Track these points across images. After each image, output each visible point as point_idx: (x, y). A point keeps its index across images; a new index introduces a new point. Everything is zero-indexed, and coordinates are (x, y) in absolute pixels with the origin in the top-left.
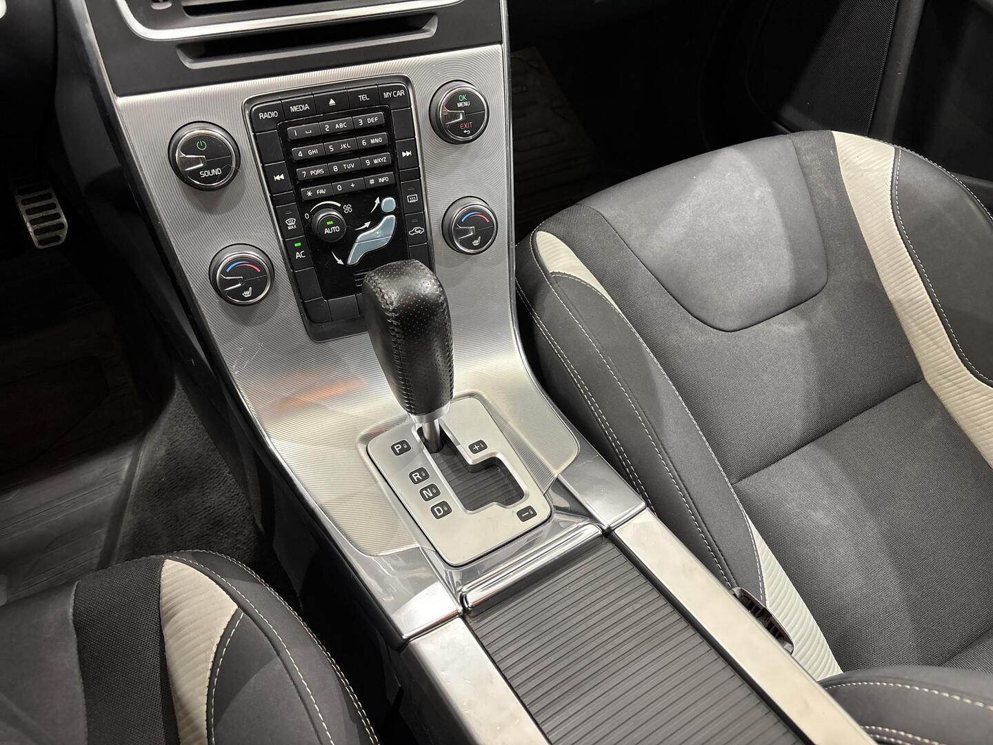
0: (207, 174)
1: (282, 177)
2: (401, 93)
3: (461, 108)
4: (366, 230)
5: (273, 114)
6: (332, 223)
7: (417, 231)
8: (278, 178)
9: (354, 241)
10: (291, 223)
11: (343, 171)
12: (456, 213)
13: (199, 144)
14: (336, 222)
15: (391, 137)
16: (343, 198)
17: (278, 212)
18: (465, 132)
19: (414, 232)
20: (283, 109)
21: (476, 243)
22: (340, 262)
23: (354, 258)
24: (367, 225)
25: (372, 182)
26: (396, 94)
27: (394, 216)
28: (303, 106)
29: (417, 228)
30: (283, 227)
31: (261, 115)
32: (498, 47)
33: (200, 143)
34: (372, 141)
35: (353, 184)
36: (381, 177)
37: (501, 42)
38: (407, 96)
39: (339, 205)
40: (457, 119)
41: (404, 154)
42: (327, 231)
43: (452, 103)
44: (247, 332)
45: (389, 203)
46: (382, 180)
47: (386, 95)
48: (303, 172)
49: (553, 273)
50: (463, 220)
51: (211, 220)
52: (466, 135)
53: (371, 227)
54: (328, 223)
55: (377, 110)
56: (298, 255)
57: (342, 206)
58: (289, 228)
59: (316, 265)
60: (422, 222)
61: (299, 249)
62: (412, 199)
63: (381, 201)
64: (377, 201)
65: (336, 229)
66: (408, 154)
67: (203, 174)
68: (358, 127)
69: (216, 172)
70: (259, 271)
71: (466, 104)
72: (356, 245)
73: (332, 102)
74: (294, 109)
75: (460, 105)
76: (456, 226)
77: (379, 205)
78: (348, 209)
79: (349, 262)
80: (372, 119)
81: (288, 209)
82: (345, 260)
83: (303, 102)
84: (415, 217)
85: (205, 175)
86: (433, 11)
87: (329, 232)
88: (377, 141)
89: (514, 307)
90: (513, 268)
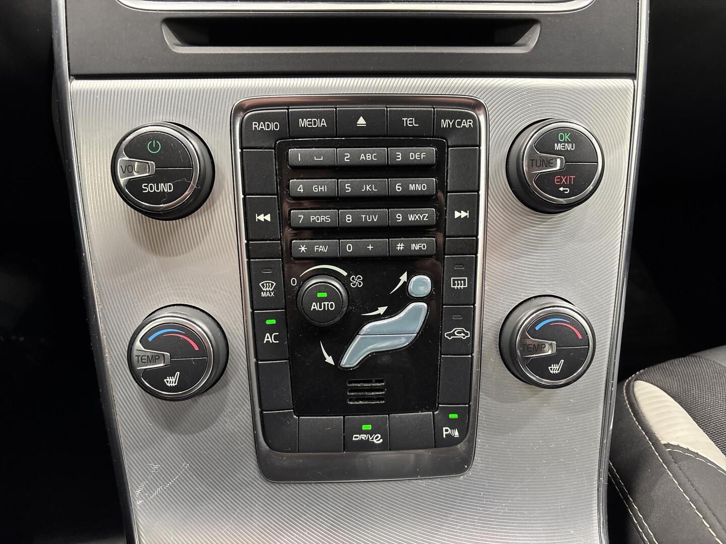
0: (151, 189)
1: (268, 218)
2: (467, 124)
3: (559, 153)
4: (378, 317)
5: (272, 126)
6: (324, 295)
7: (459, 333)
8: (261, 218)
9: (356, 332)
10: (268, 289)
11: (360, 225)
12: (525, 317)
13: (151, 145)
14: (333, 295)
15: (442, 186)
16: (351, 262)
17: (252, 267)
18: (561, 189)
19: (453, 334)
20: (289, 121)
21: (555, 369)
22: (329, 360)
23: (351, 358)
24: (382, 310)
25: (400, 247)
26: (459, 124)
27: (425, 305)
28: (318, 121)
29: (459, 329)
30: (254, 290)
31: (255, 125)
32: (628, 82)
33: (152, 143)
34: (412, 187)
35: (370, 246)
36: (416, 243)
37: (633, 76)
38: (476, 129)
39: (345, 274)
40: (552, 167)
41: (457, 214)
42: (315, 306)
43: (545, 144)
44: (170, 441)
45: (421, 284)
46: (415, 247)
47: (445, 123)
48: (300, 216)
49: (667, 445)
50: (537, 328)
51: (153, 261)
52: (562, 195)
53: (387, 314)
54: (320, 295)
55: (427, 144)
56: (269, 338)
57: (349, 276)
58: (263, 295)
59: (292, 359)
60: (468, 322)
61: (271, 329)
62: (459, 284)
63: (409, 278)
64: (404, 278)
65: (330, 306)
66: (464, 214)
67: (147, 188)
68: (394, 163)
69: (166, 188)
70: (197, 349)
71: (569, 147)
72: (358, 338)
73: (361, 121)
74: (304, 123)
75: (558, 147)
76: (523, 337)
77: (406, 285)
78: (357, 281)
79: (345, 362)
80: (418, 155)
81: (268, 266)
82: (338, 358)
83: (319, 116)
84: (457, 312)
85: (148, 189)
86: (535, 17)
87: (317, 308)
88: (419, 187)
89: (603, 490)
90: (609, 425)
